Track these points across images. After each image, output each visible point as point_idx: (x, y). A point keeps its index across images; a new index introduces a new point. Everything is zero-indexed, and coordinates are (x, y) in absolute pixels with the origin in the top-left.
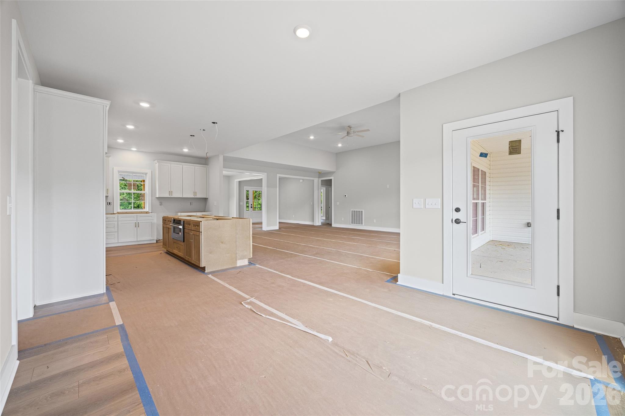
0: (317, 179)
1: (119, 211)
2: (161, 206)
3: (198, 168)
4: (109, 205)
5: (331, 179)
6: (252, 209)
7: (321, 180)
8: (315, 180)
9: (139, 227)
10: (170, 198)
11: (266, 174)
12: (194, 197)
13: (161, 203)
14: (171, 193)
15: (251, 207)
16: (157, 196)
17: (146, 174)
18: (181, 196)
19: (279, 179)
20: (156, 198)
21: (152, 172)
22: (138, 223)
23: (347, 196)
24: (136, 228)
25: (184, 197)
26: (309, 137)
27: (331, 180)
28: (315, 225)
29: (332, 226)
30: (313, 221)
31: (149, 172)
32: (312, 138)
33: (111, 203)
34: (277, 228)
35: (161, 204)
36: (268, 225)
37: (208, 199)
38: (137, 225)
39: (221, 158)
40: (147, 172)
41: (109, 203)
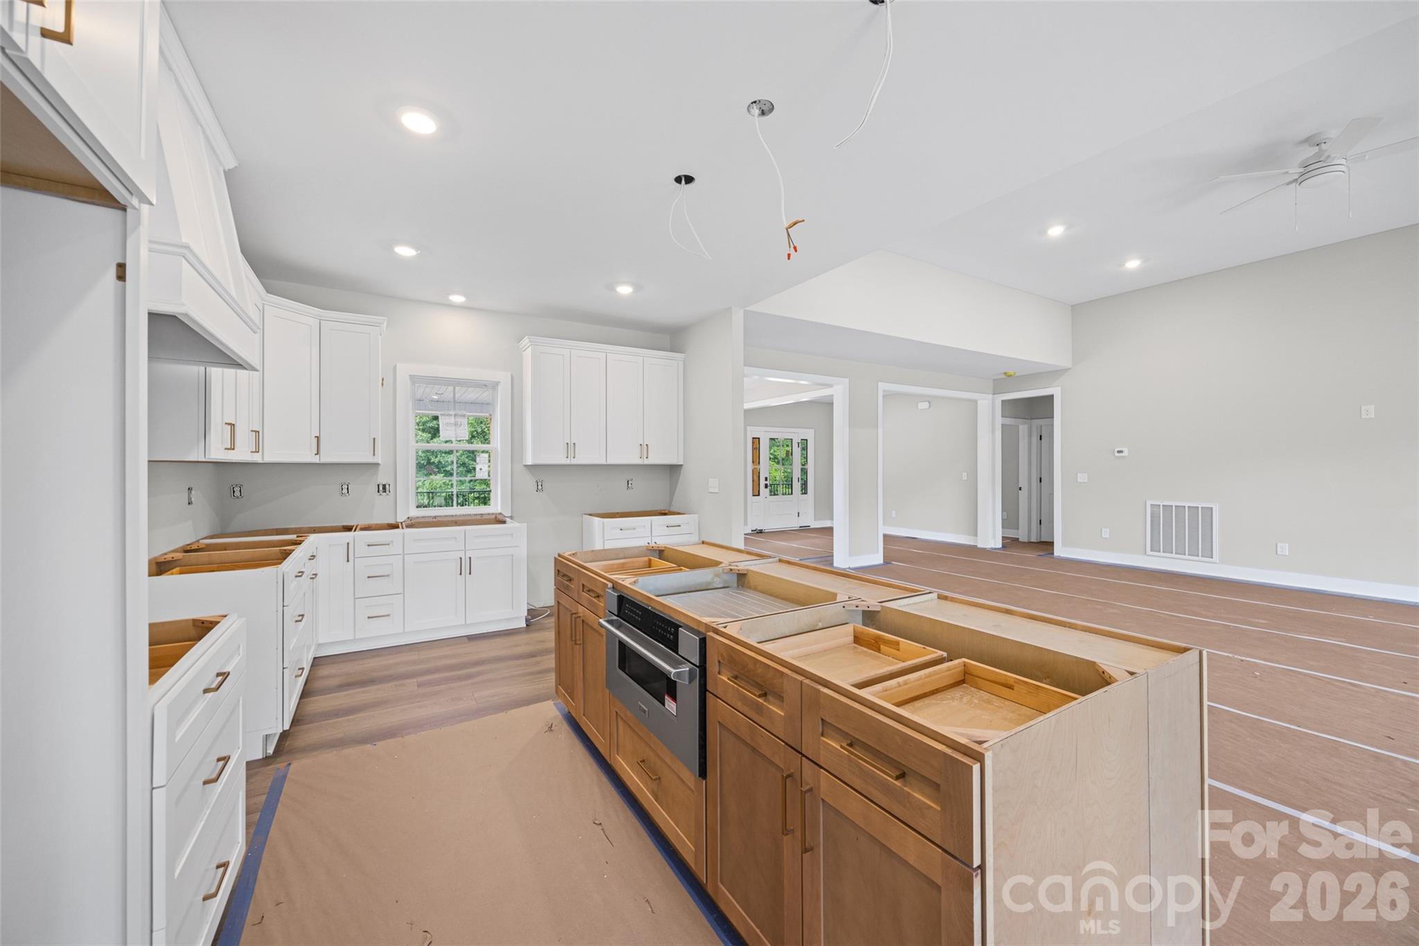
0: (991, 396)
1: (415, 513)
2: (540, 493)
3: (656, 362)
4: (381, 492)
5: (1052, 396)
6: (768, 490)
7: (1003, 402)
8: (979, 402)
9: (470, 574)
10: (569, 465)
11: (847, 380)
12: (640, 462)
13: (540, 484)
14: (570, 448)
15: (766, 486)
16: (530, 462)
17: (495, 385)
18: (603, 462)
19: (884, 396)
20: (525, 466)
21: (512, 376)
22: (470, 558)
23: (1126, 453)
24: (460, 578)
25: (610, 462)
26: (1043, 232)
27: (1050, 398)
28: (979, 546)
29: (1057, 553)
30: (976, 535)
31: (503, 377)
32: (1056, 231)
33: (387, 487)
34: (878, 559)
35: (540, 487)
36: (853, 552)
37: (683, 468)
38: (465, 567)
39: (738, 318)
40: (498, 380)
41: (381, 488)
